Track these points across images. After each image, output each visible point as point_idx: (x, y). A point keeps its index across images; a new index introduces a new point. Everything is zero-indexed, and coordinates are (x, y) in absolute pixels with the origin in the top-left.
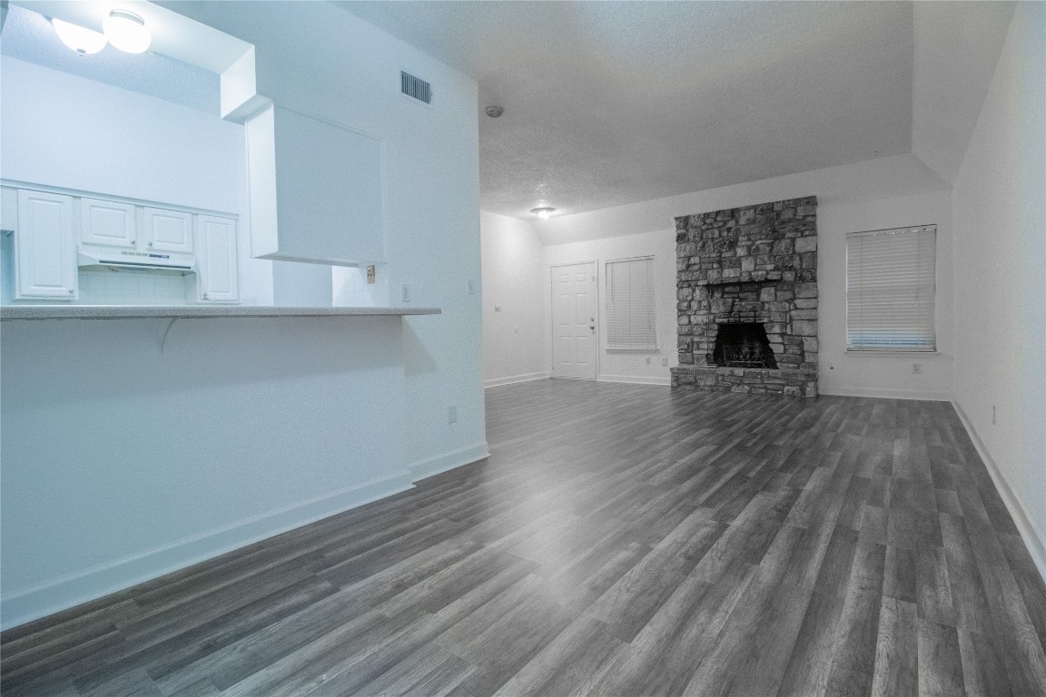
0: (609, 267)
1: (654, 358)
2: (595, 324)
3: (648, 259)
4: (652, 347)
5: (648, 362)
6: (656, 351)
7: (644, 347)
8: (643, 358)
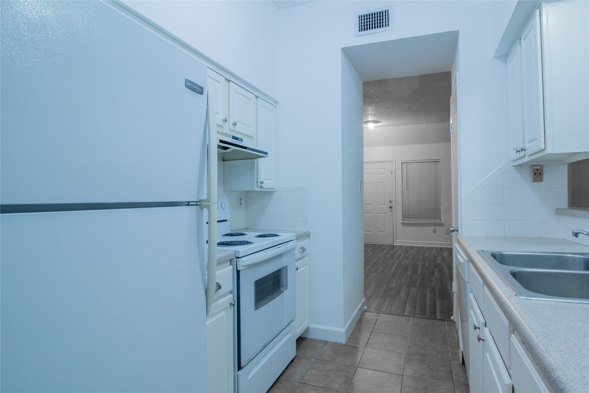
0: (404, 165)
1: (438, 229)
2: (393, 204)
3: (436, 161)
4: (437, 221)
5: (435, 231)
6: (441, 225)
7: (432, 221)
8: (431, 229)
